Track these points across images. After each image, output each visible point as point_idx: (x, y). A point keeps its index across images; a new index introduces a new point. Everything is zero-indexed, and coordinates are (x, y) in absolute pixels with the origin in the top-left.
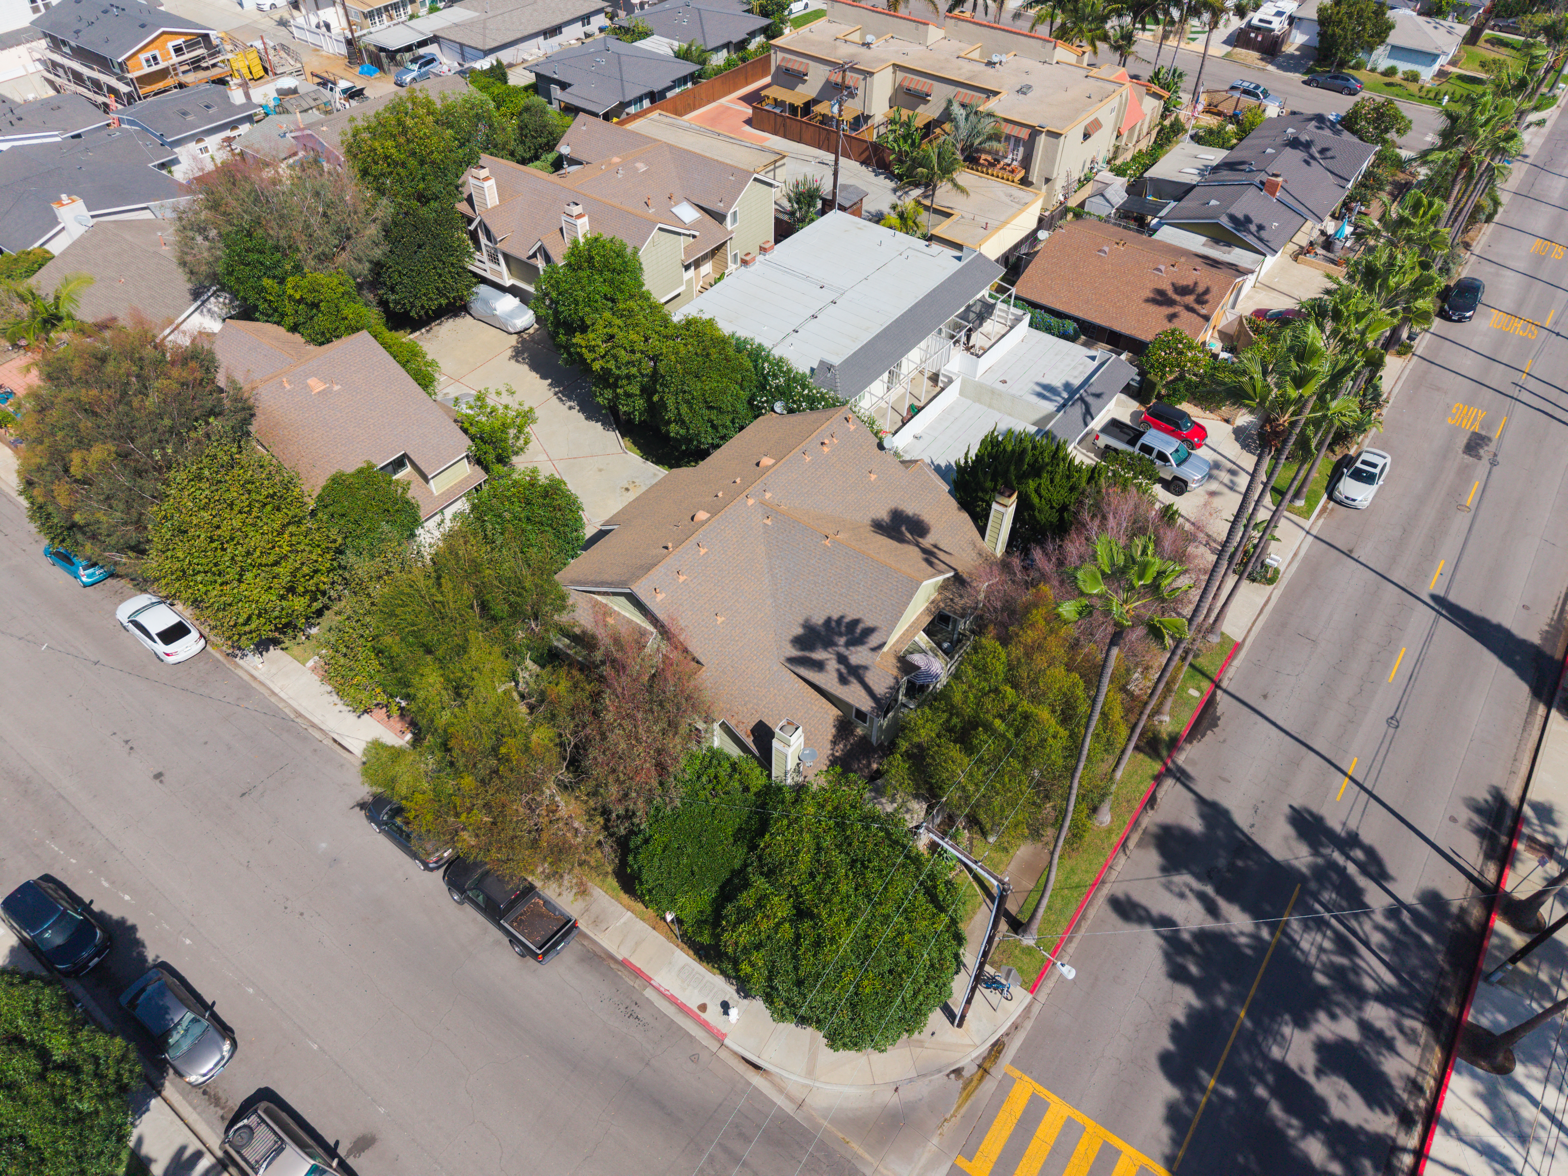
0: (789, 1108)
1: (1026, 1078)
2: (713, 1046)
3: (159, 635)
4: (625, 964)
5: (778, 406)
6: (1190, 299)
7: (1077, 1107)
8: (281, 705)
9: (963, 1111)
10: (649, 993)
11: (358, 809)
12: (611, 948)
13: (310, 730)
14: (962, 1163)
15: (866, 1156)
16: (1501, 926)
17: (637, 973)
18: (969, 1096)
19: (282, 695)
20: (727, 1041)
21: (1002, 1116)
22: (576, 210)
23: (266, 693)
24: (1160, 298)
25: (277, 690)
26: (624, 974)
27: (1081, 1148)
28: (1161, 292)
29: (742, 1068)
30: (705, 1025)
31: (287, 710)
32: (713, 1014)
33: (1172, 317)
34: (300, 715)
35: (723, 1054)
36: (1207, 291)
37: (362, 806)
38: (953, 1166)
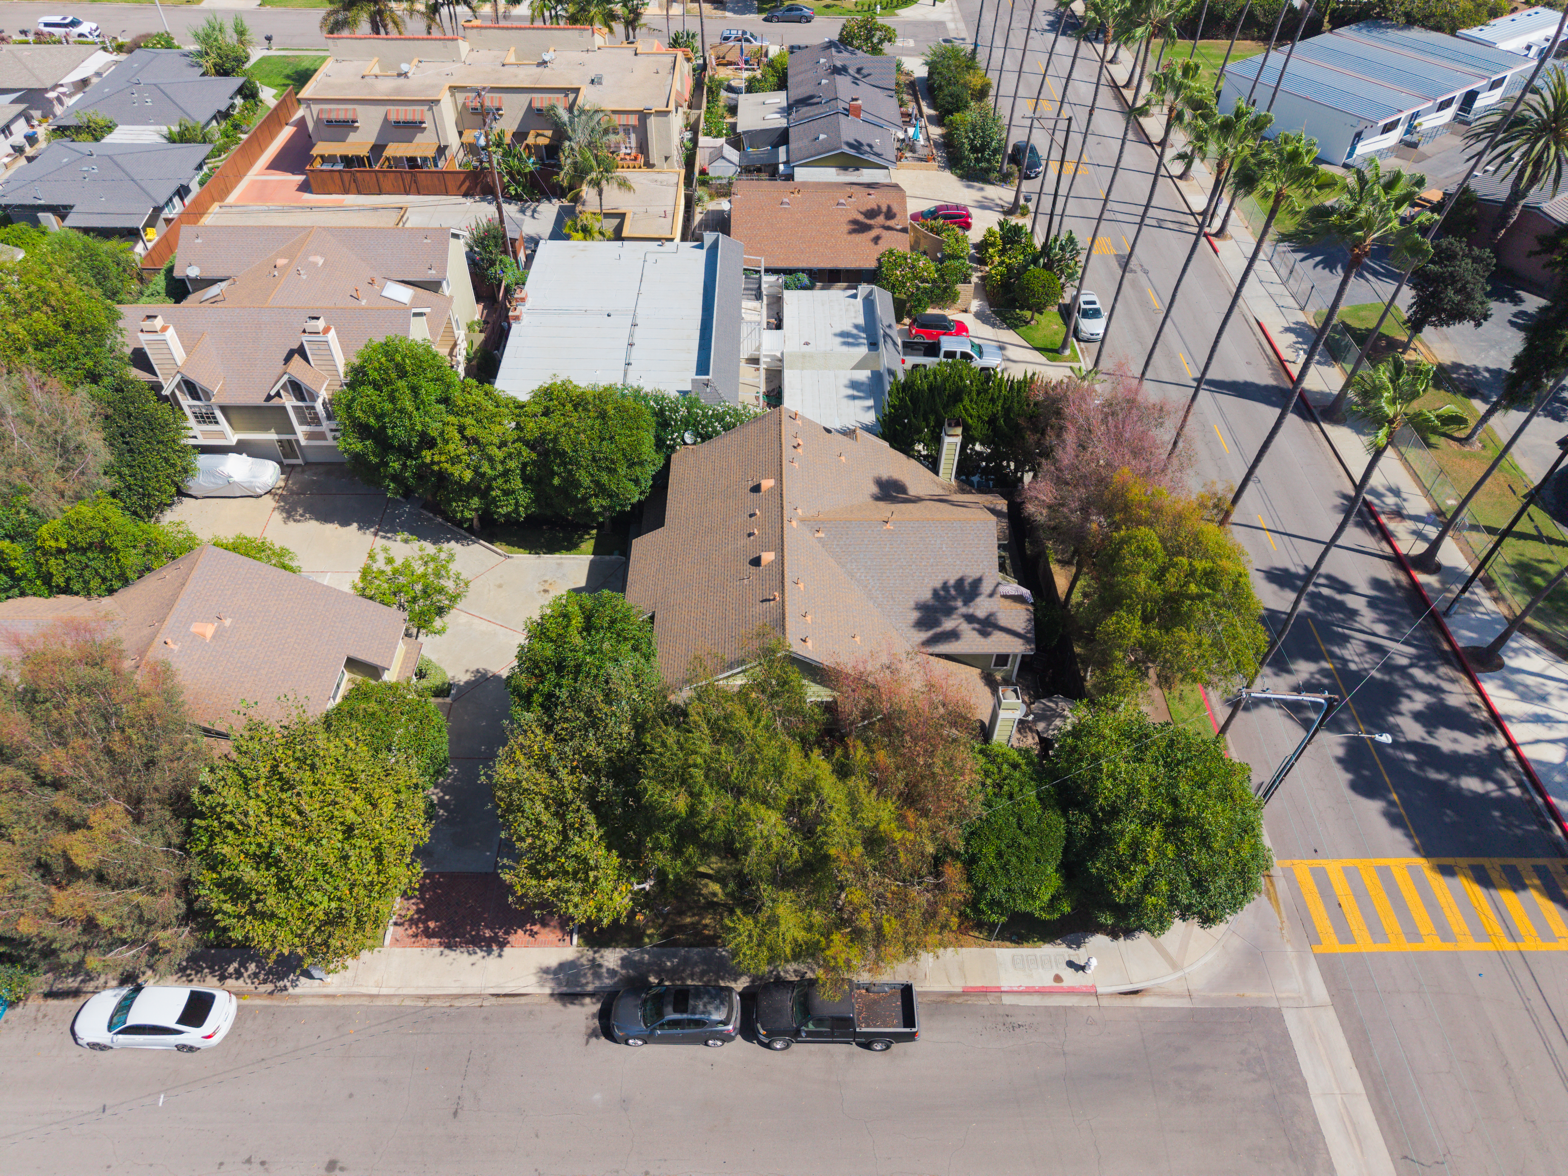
0: (1184, 1003)
1: (1296, 862)
2: (1092, 1001)
3: (181, 1021)
4: (967, 992)
5: (688, 437)
6: (881, 219)
7: (1340, 857)
8: (395, 1002)
9: (1284, 914)
10: (1007, 1000)
11: (593, 1040)
12: (945, 987)
13: (457, 1003)
14: (1318, 949)
15: (1263, 994)
16: (1422, 578)
17: (984, 992)
18: (1277, 901)
19: (384, 991)
20: (1100, 990)
21: (1308, 898)
22: (321, 324)
23: (365, 1002)
24: (859, 227)
25: (374, 991)
26: (972, 1000)
27: (1367, 882)
28: (855, 222)
29: (1128, 1001)
30: (1071, 991)
31: (408, 1002)
32: (1071, 978)
33: (876, 240)
34: (429, 997)
35: (1104, 1002)
36: (889, 208)
37: (594, 1034)
38: (1315, 956)
